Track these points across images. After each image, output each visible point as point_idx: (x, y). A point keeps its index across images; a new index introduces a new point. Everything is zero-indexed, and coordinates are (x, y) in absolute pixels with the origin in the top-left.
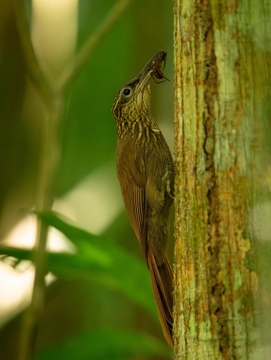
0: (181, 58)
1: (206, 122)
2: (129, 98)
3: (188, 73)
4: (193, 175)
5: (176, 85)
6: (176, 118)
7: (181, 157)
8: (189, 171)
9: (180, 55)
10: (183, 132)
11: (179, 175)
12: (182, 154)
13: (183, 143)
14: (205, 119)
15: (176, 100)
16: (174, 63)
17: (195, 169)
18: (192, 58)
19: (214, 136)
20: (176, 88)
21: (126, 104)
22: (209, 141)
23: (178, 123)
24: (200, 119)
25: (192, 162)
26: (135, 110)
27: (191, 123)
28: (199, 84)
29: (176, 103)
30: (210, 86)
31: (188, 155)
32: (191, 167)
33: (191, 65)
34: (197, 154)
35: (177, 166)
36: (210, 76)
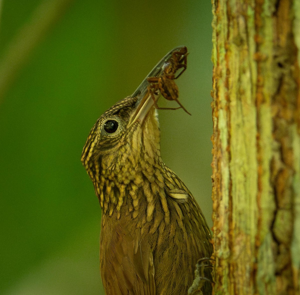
0: (227, 50)
1: (276, 179)
2: (117, 139)
3: (240, 80)
4: (249, 285)
5: (217, 104)
6: (215, 170)
7: (225, 248)
8: (242, 276)
9: (225, 44)
10: (231, 198)
11: (221, 284)
12: (227, 242)
13: (230, 219)
14: (275, 173)
15: (216, 133)
16: (211, 59)
17: (254, 273)
18: (248, 50)
19: (292, 207)
20: (215, 110)
21: (109, 150)
22: (282, 218)
23: (220, 180)
24: (264, 172)
25: (247, 259)
26: (129, 164)
27: (245, 181)
28: (264, 101)
29: (215, 140)
30: (285, 106)
31: (239, 243)
32: (246, 268)
33: (246, 64)
34: (258, 244)
35: (217, 265)
36: (285, 87)
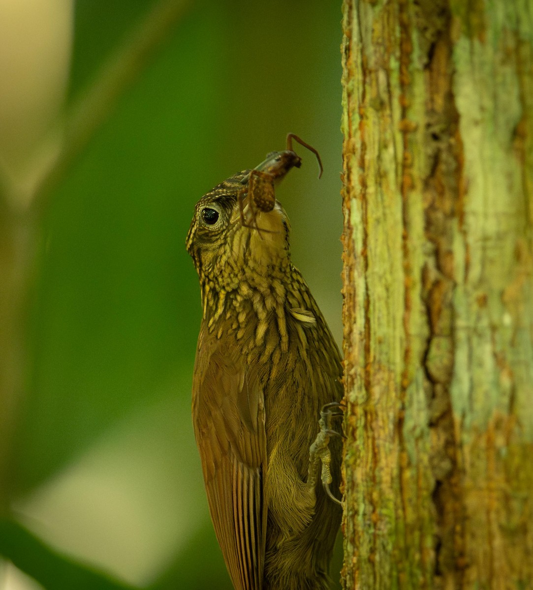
0: (362, 116)
1: (431, 293)
2: (216, 233)
3: (379, 158)
4: (393, 441)
5: (348, 192)
6: (346, 283)
7: (360, 388)
8: (383, 428)
9: (360, 108)
10: (367, 320)
11: (355, 439)
12: (363, 382)
13: (367, 349)
14: (429, 286)
15: (348, 231)
16: (341, 130)
17: (400, 423)
18: (391, 116)
19: (452, 332)
20: (346, 198)
21: (208, 245)
22: (438, 347)
23: (353, 296)
24: (414, 284)
25: (390, 404)
27: (388, 297)
28: (412, 187)
29: (346, 241)
30: (442, 194)
31: (379, 383)
32: (388, 417)
33: (388, 136)
34: (406, 383)
35: (349, 413)
36: (443, 167)
